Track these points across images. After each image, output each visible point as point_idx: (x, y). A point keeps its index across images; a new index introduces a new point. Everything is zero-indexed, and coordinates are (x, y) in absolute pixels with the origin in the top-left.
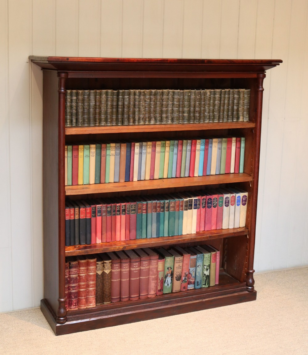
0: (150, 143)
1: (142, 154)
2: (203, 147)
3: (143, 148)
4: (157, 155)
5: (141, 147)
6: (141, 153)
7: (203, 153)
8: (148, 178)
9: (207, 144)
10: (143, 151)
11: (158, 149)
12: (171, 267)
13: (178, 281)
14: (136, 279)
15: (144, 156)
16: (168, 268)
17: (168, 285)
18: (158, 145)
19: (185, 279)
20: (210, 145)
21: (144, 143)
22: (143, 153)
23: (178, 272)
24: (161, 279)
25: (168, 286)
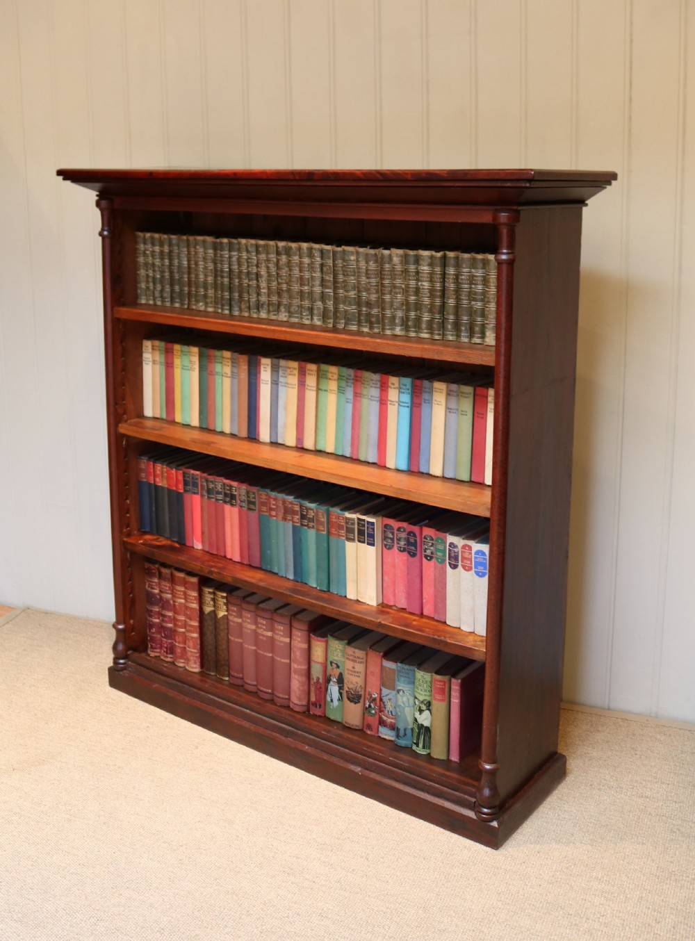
0: (295, 364)
1: (278, 384)
2: (406, 398)
3: (281, 374)
4: (310, 396)
5: (275, 369)
6: (275, 383)
7: (406, 412)
8: (291, 441)
9: (416, 393)
10: (281, 379)
11: (311, 381)
12: (336, 664)
13: (353, 704)
14: (265, 653)
15: (282, 390)
16: (331, 663)
17: (332, 701)
18: (310, 372)
19: (370, 706)
20: (425, 396)
21: (283, 363)
22: (280, 384)
23: (352, 683)
24: (315, 681)
25: (331, 704)
